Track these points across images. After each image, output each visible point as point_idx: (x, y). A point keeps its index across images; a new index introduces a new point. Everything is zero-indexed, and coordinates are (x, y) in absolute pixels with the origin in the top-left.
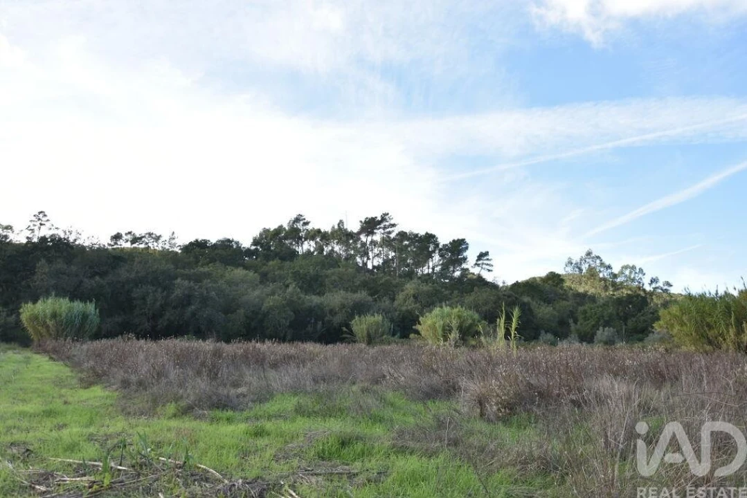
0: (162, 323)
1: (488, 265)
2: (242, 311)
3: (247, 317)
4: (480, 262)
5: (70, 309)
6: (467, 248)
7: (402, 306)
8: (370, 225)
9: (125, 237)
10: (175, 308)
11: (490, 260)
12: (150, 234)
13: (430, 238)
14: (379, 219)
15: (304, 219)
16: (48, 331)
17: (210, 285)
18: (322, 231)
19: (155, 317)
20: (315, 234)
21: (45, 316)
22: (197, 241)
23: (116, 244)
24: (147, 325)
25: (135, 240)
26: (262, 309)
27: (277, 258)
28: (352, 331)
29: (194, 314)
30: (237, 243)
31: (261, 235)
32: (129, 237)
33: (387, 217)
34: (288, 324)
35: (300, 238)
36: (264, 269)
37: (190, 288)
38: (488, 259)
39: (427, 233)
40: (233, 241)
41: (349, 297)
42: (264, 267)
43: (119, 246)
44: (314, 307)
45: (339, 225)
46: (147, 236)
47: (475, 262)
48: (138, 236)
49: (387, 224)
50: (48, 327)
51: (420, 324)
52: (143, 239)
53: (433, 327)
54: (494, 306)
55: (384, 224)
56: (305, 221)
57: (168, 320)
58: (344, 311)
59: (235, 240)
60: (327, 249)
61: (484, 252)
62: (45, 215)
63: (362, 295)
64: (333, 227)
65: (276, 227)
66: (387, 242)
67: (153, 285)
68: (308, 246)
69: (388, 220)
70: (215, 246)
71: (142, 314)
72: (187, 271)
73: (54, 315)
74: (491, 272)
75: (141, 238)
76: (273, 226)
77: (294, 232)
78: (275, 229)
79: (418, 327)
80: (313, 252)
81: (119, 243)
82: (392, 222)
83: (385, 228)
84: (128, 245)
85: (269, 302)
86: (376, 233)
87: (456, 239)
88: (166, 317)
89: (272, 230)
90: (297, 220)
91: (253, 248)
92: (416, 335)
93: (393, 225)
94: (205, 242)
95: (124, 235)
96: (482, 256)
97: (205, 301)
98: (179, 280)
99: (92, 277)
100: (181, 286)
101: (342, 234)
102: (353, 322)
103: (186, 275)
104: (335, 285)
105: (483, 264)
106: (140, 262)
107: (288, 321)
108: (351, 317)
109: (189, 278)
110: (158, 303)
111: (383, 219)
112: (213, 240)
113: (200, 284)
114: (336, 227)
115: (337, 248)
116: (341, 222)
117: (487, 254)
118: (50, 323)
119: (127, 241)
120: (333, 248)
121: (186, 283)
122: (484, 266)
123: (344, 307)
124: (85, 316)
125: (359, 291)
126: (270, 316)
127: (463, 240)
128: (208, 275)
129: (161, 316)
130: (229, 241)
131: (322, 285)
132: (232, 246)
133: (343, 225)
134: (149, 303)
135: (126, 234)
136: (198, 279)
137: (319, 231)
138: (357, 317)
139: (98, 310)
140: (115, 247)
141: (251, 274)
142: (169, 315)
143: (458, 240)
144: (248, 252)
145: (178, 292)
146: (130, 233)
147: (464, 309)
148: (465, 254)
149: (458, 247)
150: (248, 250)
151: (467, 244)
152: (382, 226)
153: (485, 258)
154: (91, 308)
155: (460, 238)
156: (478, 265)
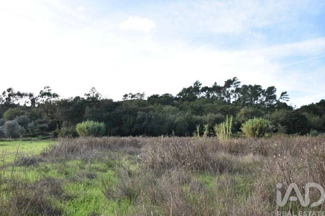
0: (133, 130)
1: (286, 98)
2: (166, 124)
3: (169, 126)
4: (282, 97)
5: (93, 126)
6: (276, 91)
7: (239, 119)
8: (229, 83)
9: (129, 95)
10: (138, 123)
11: (288, 95)
12: (138, 94)
13: (257, 87)
14: (232, 80)
15: (199, 83)
16: (85, 134)
17: (152, 113)
18: (209, 87)
19: (131, 127)
20: (205, 89)
21: (84, 128)
22: (154, 95)
23: (125, 98)
24: (128, 131)
25: (133, 96)
26: (174, 123)
27: (187, 100)
28: (214, 131)
29: (146, 126)
30: (171, 95)
31: (182, 91)
32: (131, 95)
33: (236, 79)
34: (186, 129)
35: (199, 91)
36: (181, 105)
37: (144, 115)
38: (286, 95)
39: (255, 85)
40: (169, 94)
41: (213, 116)
42: (181, 104)
43: (127, 99)
44: (198, 121)
45: (215, 84)
46: (137, 94)
47: (280, 97)
48: (134, 95)
49: (236, 82)
50: (85, 132)
51: (242, 127)
52: (136, 96)
53: (247, 128)
54: (285, 117)
55: (235, 82)
56: (200, 83)
57: (136, 128)
58: (211, 123)
59: (170, 94)
60: (211, 95)
61: (284, 92)
62: (95, 89)
63: (219, 115)
64: (213, 86)
65: (189, 87)
66: (238, 90)
67: (130, 114)
68: (203, 94)
69: (236, 80)
70: (161, 97)
71: (126, 126)
72: (143, 108)
73: (87, 128)
74: (288, 101)
75: (135, 96)
76: (187, 87)
77: (196, 88)
78: (188, 88)
79: (242, 128)
80: (205, 97)
81: (126, 98)
82: (238, 81)
83: (235, 84)
84: (130, 99)
85: (177, 119)
86: (231, 87)
87: (270, 87)
88: (135, 127)
89: (187, 88)
90: (196, 83)
91: (178, 97)
92: (240, 132)
93: (239, 82)
94: (158, 95)
95: (128, 95)
96: (283, 94)
97: (150, 120)
98: (139, 112)
99: (106, 112)
100: (140, 115)
101: (216, 88)
102: (215, 127)
103: (143, 109)
104: (209, 111)
105: (284, 98)
106: (125, 105)
107: (186, 128)
108: (214, 125)
109: (144, 111)
110: (131, 122)
111: (234, 80)
112: (161, 94)
113: (148, 113)
114: (214, 85)
115: (215, 94)
116: (216, 83)
117: (286, 93)
118: (86, 131)
119: (130, 97)
120: (214, 94)
121: (142, 112)
122: (285, 99)
123: (211, 121)
124: (99, 128)
125: (218, 113)
126: (178, 125)
127: (273, 87)
128: (152, 109)
129: (133, 127)
130: (167, 94)
131: (203, 111)
132: (169, 96)
133: (216, 84)
134: (128, 122)
135: (129, 94)
136: (147, 111)
137: (207, 87)
138: (216, 125)
139: (105, 125)
140: (125, 100)
141: (175, 108)
142: (136, 126)
143: (271, 87)
144: (176, 99)
145: (139, 117)
146: (130, 94)
147: (263, 119)
148: (275, 93)
149: (271, 90)
150: (176, 98)
151: (276, 89)
152: (234, 83)
153: (285, 95)
154: (102, 125)
155: (272, 86)
156: (281, 98)
